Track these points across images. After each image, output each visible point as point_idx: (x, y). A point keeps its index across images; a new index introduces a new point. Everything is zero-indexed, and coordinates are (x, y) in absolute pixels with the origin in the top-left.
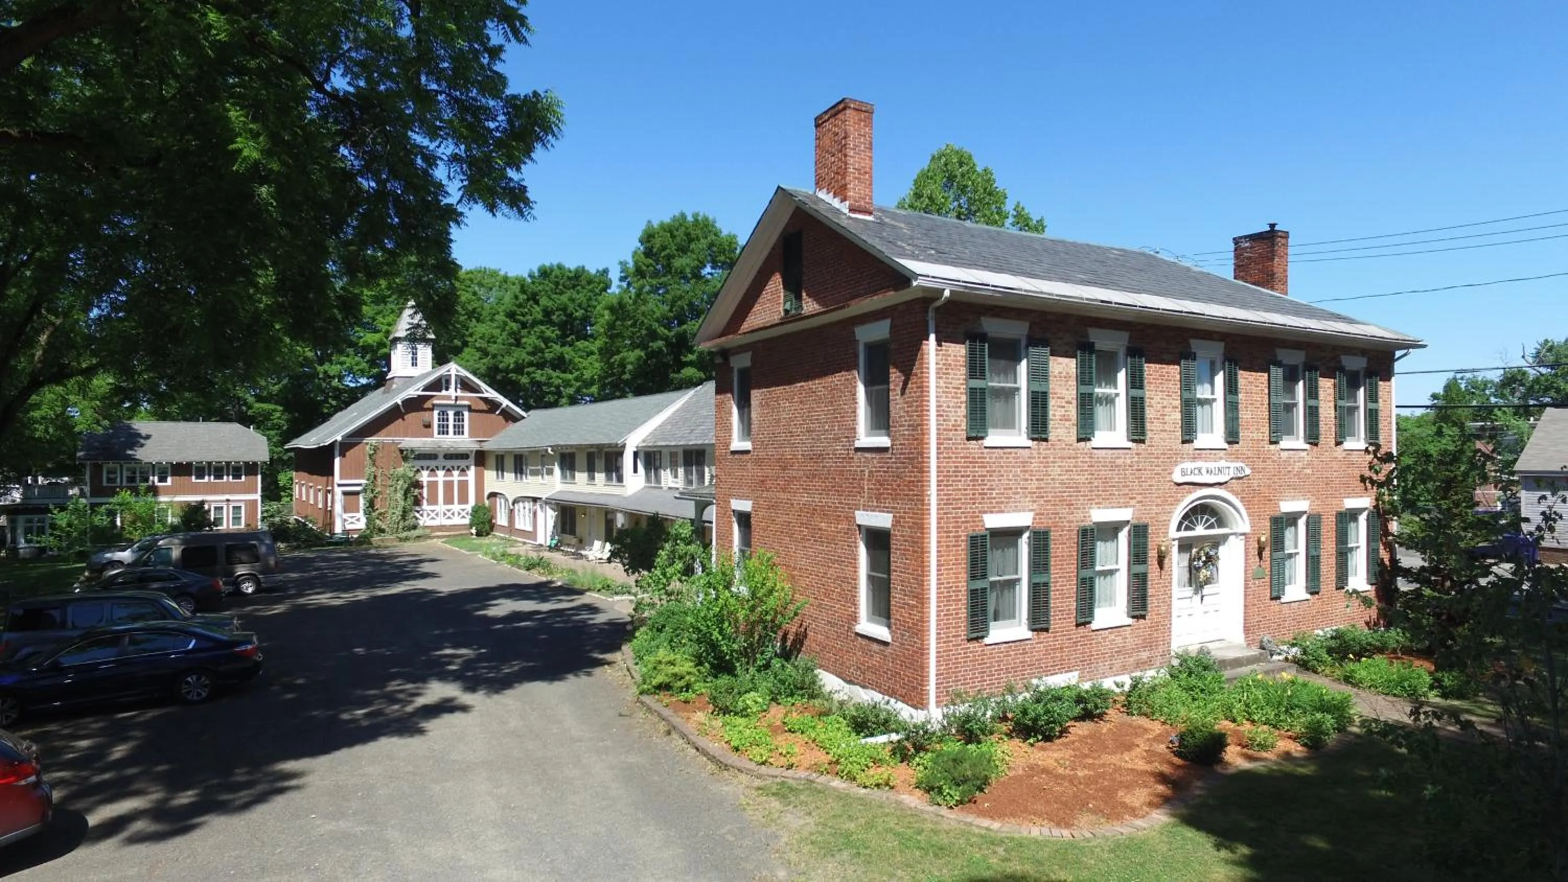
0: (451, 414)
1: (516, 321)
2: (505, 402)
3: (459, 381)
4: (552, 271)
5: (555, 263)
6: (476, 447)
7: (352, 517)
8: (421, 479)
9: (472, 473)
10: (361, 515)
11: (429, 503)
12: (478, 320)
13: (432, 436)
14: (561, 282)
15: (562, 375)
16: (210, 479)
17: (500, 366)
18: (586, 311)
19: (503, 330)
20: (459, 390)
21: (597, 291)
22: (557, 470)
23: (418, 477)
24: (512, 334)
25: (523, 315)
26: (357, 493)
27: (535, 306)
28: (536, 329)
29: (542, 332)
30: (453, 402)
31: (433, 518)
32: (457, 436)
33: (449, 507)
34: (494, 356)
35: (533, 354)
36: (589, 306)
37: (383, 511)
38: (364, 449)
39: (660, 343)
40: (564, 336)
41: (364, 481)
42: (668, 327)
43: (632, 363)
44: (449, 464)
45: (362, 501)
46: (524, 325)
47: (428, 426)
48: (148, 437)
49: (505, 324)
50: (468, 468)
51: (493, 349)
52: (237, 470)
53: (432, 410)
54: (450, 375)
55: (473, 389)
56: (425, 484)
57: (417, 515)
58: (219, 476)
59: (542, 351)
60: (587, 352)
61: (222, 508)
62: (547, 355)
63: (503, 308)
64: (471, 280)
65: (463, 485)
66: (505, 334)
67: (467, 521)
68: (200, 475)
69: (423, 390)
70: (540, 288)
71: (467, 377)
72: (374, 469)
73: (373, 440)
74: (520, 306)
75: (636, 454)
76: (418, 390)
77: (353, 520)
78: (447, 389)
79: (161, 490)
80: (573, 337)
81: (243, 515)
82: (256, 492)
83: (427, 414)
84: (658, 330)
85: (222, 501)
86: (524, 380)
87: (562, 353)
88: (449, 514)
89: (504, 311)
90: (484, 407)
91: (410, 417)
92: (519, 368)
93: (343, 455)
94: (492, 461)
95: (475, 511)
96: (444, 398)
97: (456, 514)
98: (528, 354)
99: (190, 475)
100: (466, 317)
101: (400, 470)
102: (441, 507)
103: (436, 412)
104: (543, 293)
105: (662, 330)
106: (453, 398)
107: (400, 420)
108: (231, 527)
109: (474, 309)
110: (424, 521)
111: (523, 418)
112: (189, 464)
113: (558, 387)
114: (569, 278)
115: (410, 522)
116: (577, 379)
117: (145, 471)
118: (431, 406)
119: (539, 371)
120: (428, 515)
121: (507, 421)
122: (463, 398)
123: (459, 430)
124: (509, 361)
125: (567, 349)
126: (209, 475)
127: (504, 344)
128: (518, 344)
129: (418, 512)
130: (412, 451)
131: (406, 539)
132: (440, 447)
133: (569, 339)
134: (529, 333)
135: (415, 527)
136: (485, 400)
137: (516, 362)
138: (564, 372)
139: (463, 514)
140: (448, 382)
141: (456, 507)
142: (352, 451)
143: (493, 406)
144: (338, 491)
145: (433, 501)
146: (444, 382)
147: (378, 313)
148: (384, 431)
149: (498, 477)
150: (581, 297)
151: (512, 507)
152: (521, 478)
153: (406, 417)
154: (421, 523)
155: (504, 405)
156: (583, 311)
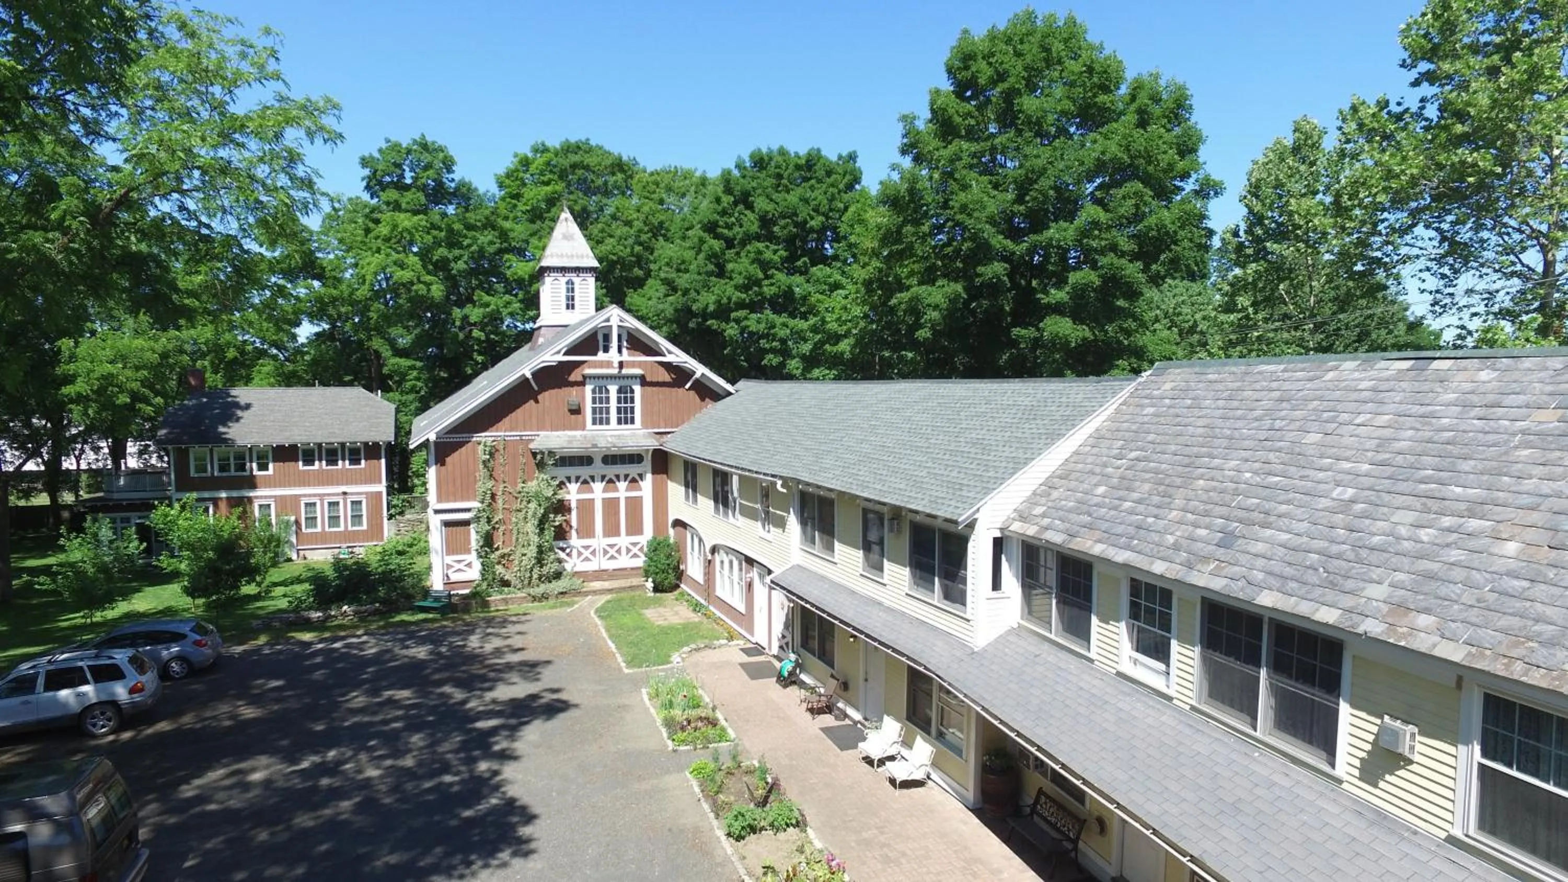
0: (613, 389)
1: (717, 237)
2: (700, 370)
3: (625, 337)
4: (771, 159)
5: (775, 147)
6: (652, 443)
7: (459, 562)
8: (567, 497)
9: (647, 483)
10: (473, 557)
11: (580, 535)
12: (667, 239)
13: (583, 428)
14: (786, 175)
15: (792, 322)
16: (321, 466)
17: (694, 308)
18: (827, 218)
19: (699, 251)
20: (624, 351)
21: (841, 186)
22: (793, 521)
23: (562, 495)
24: (712, 256)
25: (729, 227)
26: (466, 523)
27: (747, 212)
28: (748, 247)
29: (759, 252)
30: (615, 371)
31: (587, 559)
32: (623, 426)
33: (612, 540)
34: (686, 292)
35: (745, 288)
36: (831, 210)
37: (506, 551)
38: (475, 452)
39: (998, 268)
40: (792, 258)
41: (475, 504)
42: (1014, 234)
43: (936, 307)
44: (611, 471)
45: (474, 538)
46: (730, 243)
47: (576, 411)
48: (248, 407)
49: (702, 241)
50: (641, 476)
51: (683, 281)
52: (354, 454)
53: (582, 384)
54: (611, 327)
55: (649, 349)
56: (574, 505)
57: (562, 555)
58: (332, 461)
59: (758, 283)
60: (830, 285)
61: (337, 503)
62: (765, 289)
63: (697, 218)
64: (657, 184)
65: (635, 505)
66: (701, 256)
67: (640, 562)
68: (309, 461)
69: (565, 354)
70: (754, 184)
71: (637, 330)
72: (490, 484)
73: (486, 437)
74: (724, 213)
75: (998, 544)
76: (558, 352)
77: (461, 566)
78: (606, 350)
79: (258, 481)
80: (806, 259)
81: (364, 512)
82: (380, 482)
83: (574, 391)
84: (993, 242)
85: (338, 494)
86: (731, 331)
87: (790, 287)
88: (612, 552)
89: (700, 222)
90: (666, 377)
91: (547, 397)
92: (723, 312)
93: (440, 461)
94: (678, 469)
95: (656, 547)
96: (601, 364)
97: (624, 551)
98: (736, 287)
99: (297, 460)
100: (650, 235)
101: (532, 486)
102: (599, 541)
103: (589, 388)
104: (759, 191)
105: (998, 241)
106: (616, 365)
107: (532, 402)
108: (350, 528)
109: (661, 223)
110: (572, 564)
111: (730, 394)
112: (294, 447)
113: (783, 341)
114: (798, 167)
115: (552, 568)
116: (815, 330)
117: (241, 457)
118: (580, 379)
119: (754, 316)
120: (580, 554)
121: (703, 399)
122: (633, 364)
123: (626, 417)
124: (707, 300)
125: (798, 279)
126: (320, 460)
127: (699, 274)
128: (721, 272)
129: (563, 550)
130: (551, 453)
131: (544, 597)
132: (595, 446)
133: (799, 263)
134: (738, 254)
135: (558, 575)
136: (668, 366)
137: (718, 302)
138: (792, 316)
139: (635, 550)
140: (607, 338)
141: (623, 540)
142: (456, 455)
143: (680, 375)
144: (435, 521)
145: (587, 531)
146: (600, 338)
147: (533, 235)
148: (506, 421)
149: (687, 498)
150: (819, 196)
151: (710, 557)
152: (726, 514)
153: (540, 397)
154: (568, 567)
155: (698, 375)
156: (821, 218)
